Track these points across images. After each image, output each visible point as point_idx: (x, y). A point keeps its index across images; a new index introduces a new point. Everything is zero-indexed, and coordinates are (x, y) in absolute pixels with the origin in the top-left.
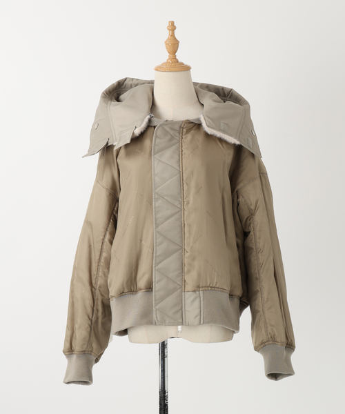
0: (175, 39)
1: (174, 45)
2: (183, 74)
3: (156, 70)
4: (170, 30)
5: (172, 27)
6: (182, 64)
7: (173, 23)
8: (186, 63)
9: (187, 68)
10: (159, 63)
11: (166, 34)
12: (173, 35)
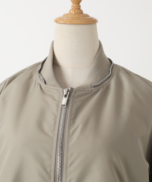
2: (86, 28)
3: (56, 21)
6: (87, 16)
8: (92, 15)
9: (92, 22)
10: (60, 15)
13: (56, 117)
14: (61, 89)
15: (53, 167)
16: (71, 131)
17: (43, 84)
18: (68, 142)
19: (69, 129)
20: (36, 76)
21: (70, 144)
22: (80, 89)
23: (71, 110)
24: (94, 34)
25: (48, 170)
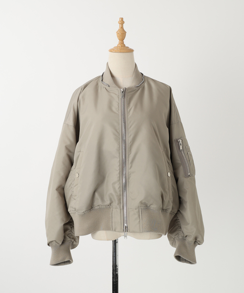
0: (124, 30)
1: (122, 34)
2: (128, 54)
3: (111, 51)
4: (120, 24)
5: (122, 22)
6: (128, 47)
7: (122, 19)
8: (130, 47)
9: (131, 51)
10: (112, 47)
11: (117, 27)
12: (122, 28)
13: (119, 104)
14: (119, 89)
15: (120, 129)
16: (128, 110)
17: (107, 87)
18: (128, 116)
19: (127, 110)
20: (100, 83)
21: (129, 117)
22: (129, 88)
23: (127, 99)
24: (132, 58)
25: (118, 131)
